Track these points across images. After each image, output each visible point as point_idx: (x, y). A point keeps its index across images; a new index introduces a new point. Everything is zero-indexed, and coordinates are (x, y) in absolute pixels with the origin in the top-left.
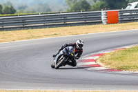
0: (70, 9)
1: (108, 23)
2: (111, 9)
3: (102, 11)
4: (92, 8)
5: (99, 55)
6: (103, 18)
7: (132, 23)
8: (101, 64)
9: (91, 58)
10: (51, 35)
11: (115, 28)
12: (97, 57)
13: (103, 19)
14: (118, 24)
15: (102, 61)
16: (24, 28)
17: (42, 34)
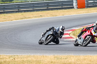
1: (78, 8)
5: (72, 30)
6: (75, 4)
8: (73, 36)
10: (38, 16)
11: (83, 11)
12: (70, 32)
15: (74, 35)
16: (19, 11)
17: (32, 16)
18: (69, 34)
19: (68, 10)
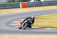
0: (7, 2)
1: (23, 8)
2: (24, 2)
3: (20, 3)
4: (16, 1)
5: (19, 21)
7: (33, 8)
9: (16, 22)
11: (26, 10)
12: (18, 22)
13: (20, 6)
14: (27, 8)
18: (17, 23)
19: (16, 9)
